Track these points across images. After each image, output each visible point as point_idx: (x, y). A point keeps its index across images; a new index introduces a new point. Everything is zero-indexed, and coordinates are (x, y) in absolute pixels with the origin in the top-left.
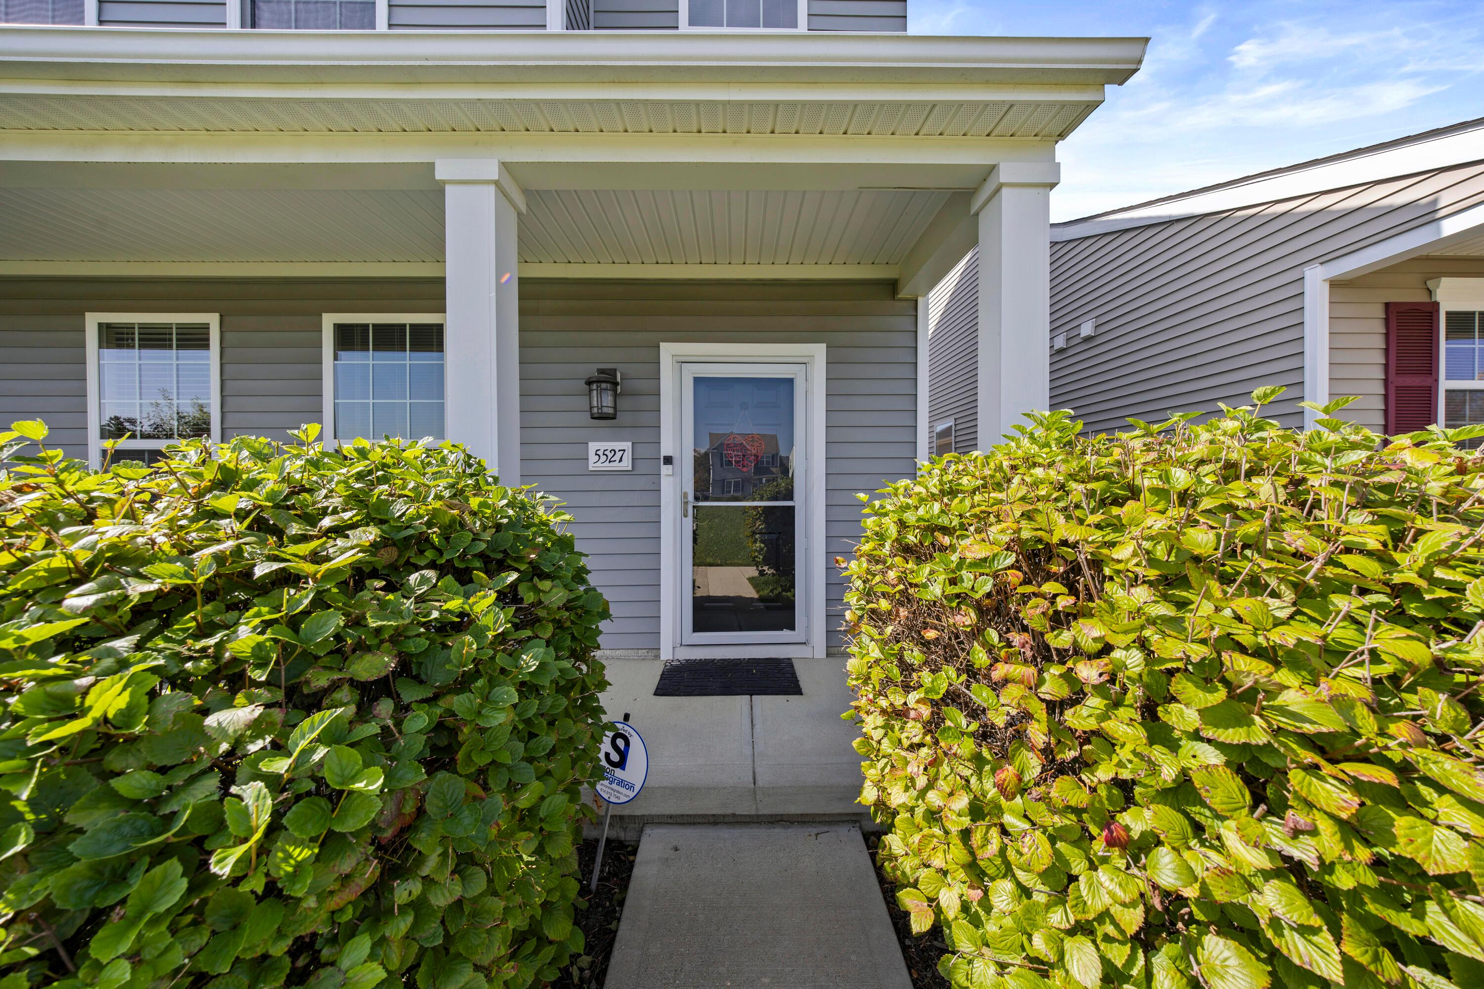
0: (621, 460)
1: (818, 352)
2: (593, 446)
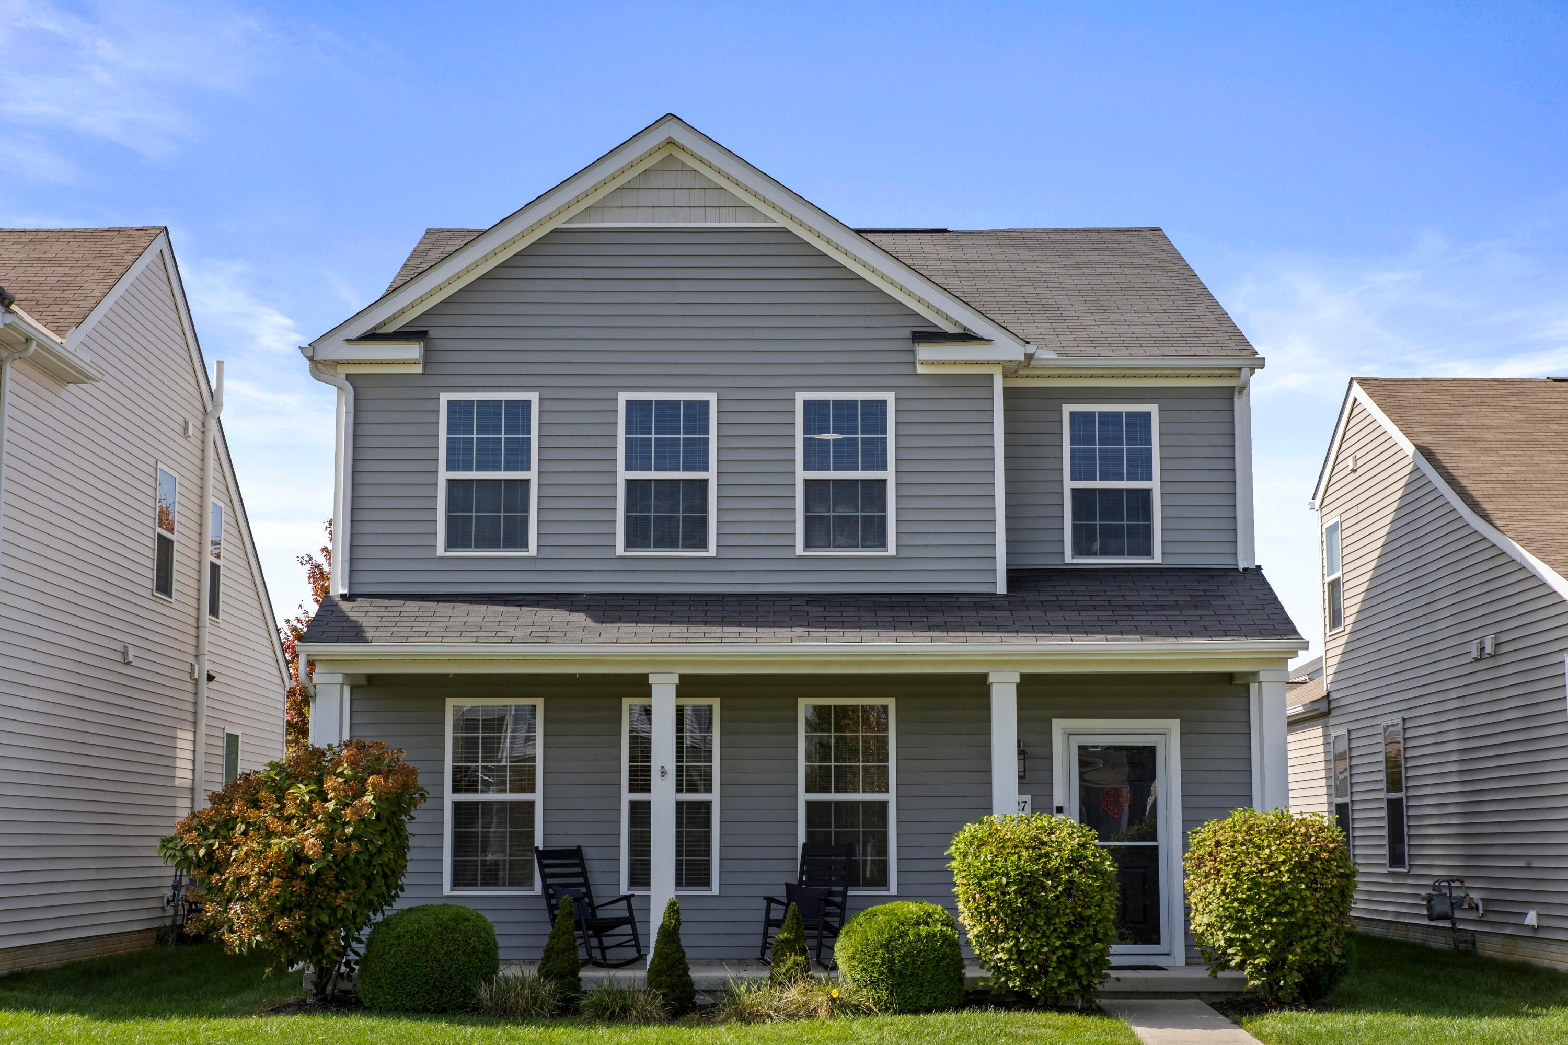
0: (1024, 810)
1: (1174, 726)
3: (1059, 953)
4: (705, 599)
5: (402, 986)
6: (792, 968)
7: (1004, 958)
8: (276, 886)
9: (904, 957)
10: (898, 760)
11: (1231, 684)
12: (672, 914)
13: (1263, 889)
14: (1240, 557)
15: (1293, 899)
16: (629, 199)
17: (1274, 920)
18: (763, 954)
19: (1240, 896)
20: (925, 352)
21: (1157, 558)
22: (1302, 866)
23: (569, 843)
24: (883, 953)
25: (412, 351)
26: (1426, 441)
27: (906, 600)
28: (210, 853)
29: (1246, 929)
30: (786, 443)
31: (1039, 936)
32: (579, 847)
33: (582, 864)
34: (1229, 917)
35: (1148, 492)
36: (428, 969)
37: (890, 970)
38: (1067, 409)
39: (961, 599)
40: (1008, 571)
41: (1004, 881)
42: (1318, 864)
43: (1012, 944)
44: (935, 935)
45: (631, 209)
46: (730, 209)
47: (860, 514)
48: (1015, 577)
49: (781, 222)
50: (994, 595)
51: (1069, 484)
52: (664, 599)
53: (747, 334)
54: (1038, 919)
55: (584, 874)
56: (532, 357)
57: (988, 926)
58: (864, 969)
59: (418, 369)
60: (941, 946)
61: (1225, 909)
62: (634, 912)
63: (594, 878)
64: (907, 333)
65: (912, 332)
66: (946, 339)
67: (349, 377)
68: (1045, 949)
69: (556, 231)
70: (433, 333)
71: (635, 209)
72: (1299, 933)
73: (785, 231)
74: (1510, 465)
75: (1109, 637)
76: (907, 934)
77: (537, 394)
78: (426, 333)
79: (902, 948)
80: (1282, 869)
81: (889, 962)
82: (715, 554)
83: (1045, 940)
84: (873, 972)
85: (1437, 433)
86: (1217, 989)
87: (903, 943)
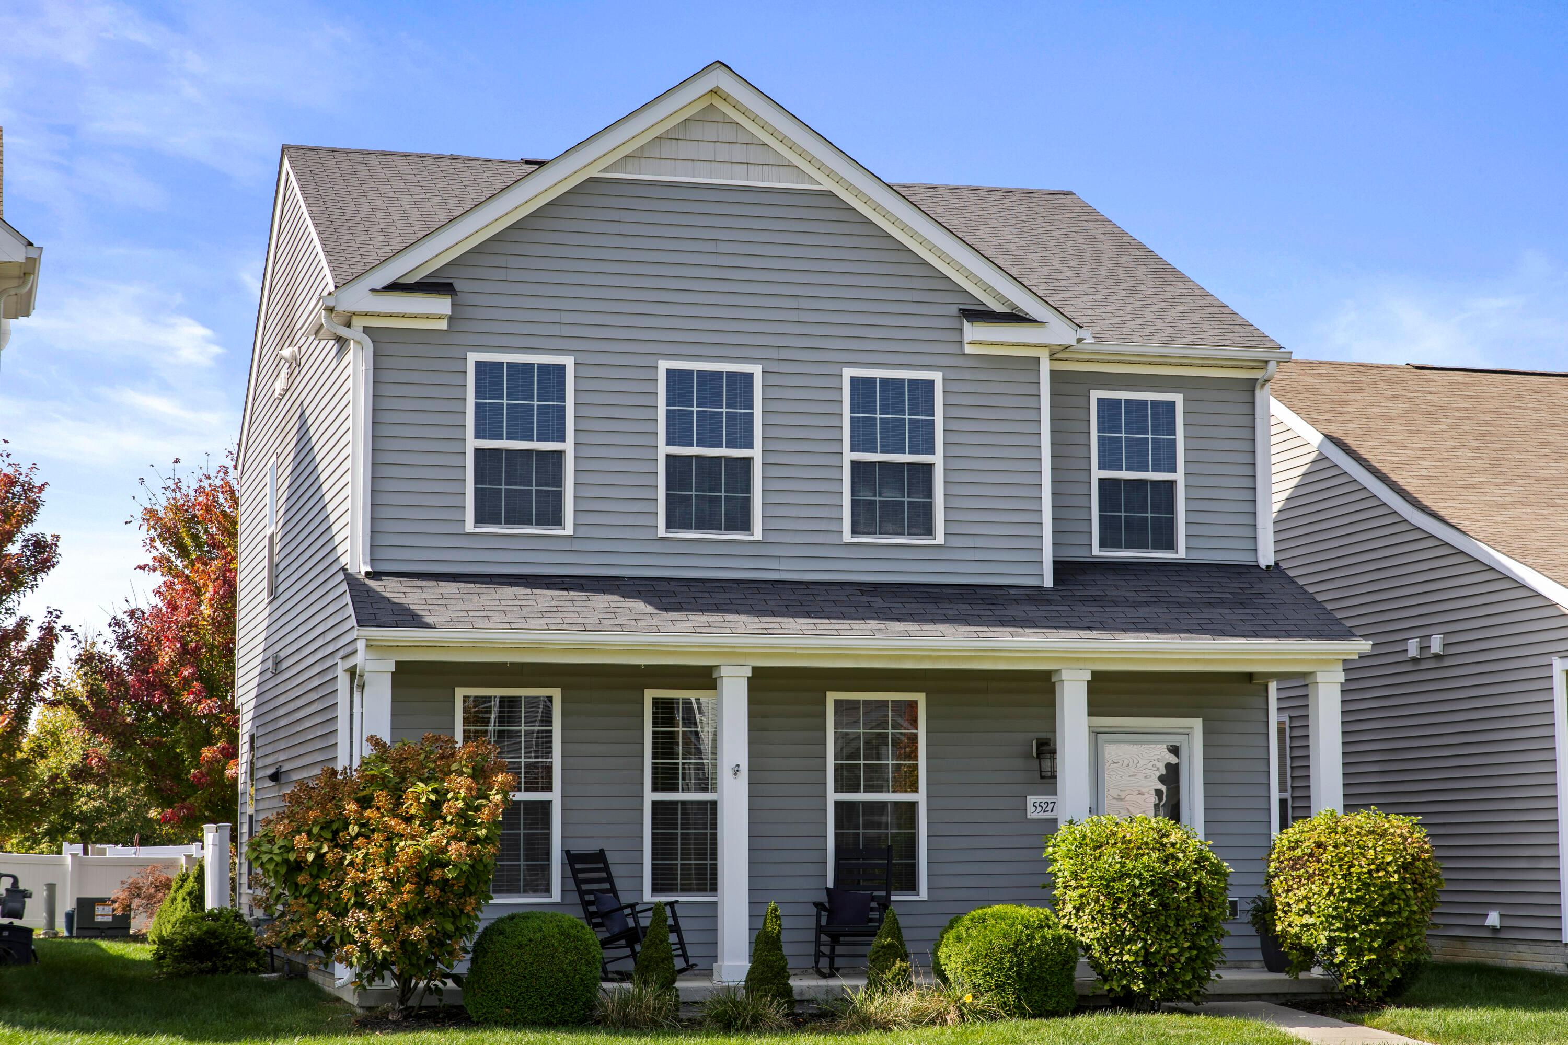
0: (1052, 811)
1: (1197, 724)
2: (1031, 799)
3: (1187, 955)
4: (756, 586)
5: (524, 998)
6: (899, 974)
7: (1130, 960)
8: (408, 892)
9: (1032, 960)
10: (928, 757)
11: (1251, 683)
12: (774, 920)
13: (1373, 889)
14: (1260, 553)
15: (1399, 899)
16: (668, 150)
17: (1383, 920)
18: (817, 963)
19: (1349, 895)
20: (973, 332)
21: (1181, 553)
22: (1405, 867)
23: (592, 846)
24: (1011, 957)
25: (441, 305)
26: (1333, 430)
27: (960, 592)
28: (320, 857)
29: (1355, 928)
30: (833, 422)
31: (1168, 937)
32: (602, 851)
33: (607, 869)
34: (1338, 917)
35: (1172, 484)
36: (553, 980)
37: (1018, 973)
38: (1096, 395)
39: (1012, 592)
40: (1055, 563)
41: (1137, 882)
42: (1419, 864)
43: (1140, 946)
44: (1060, 938)
45: (669, 161)
46: (774, 167)
47: (906, 499)
48: (1062, 568)
49: (827, 185)
50: (1040, 588)
51: (1097, 474)
52: (714, 585)
53: (792, 303)
54: (1169, 921)
55: (610, 879)
56: (566, 317)
57: (1114, 928)
58: (989, 974)
59: (443, 325)
60: (1066, 949)
61: (1335, 909)
62: (679, 920)
63: (619, 884)
64: (954, 310)
65: (960, 310)
66: (996, 318)
67: (366, 330)
68: (1175, 951)
69: (591, 180)
70: (458, 285)
71: (673, 161)
72: (1399, 932)
73: (831, 194)
74: (1424, 459)
75: (1182, 635)
76: (1034, 937)
77: (573, 358)
78: (451, 284)
79: (1030, 951)
80: (1390, 869)
81: (1017, 966)
82: (760, 538)
83: (1174, 941)
84: (999, 977)
85: (1336, 421)
86: (1278, 991)
87: (1031, 946)
